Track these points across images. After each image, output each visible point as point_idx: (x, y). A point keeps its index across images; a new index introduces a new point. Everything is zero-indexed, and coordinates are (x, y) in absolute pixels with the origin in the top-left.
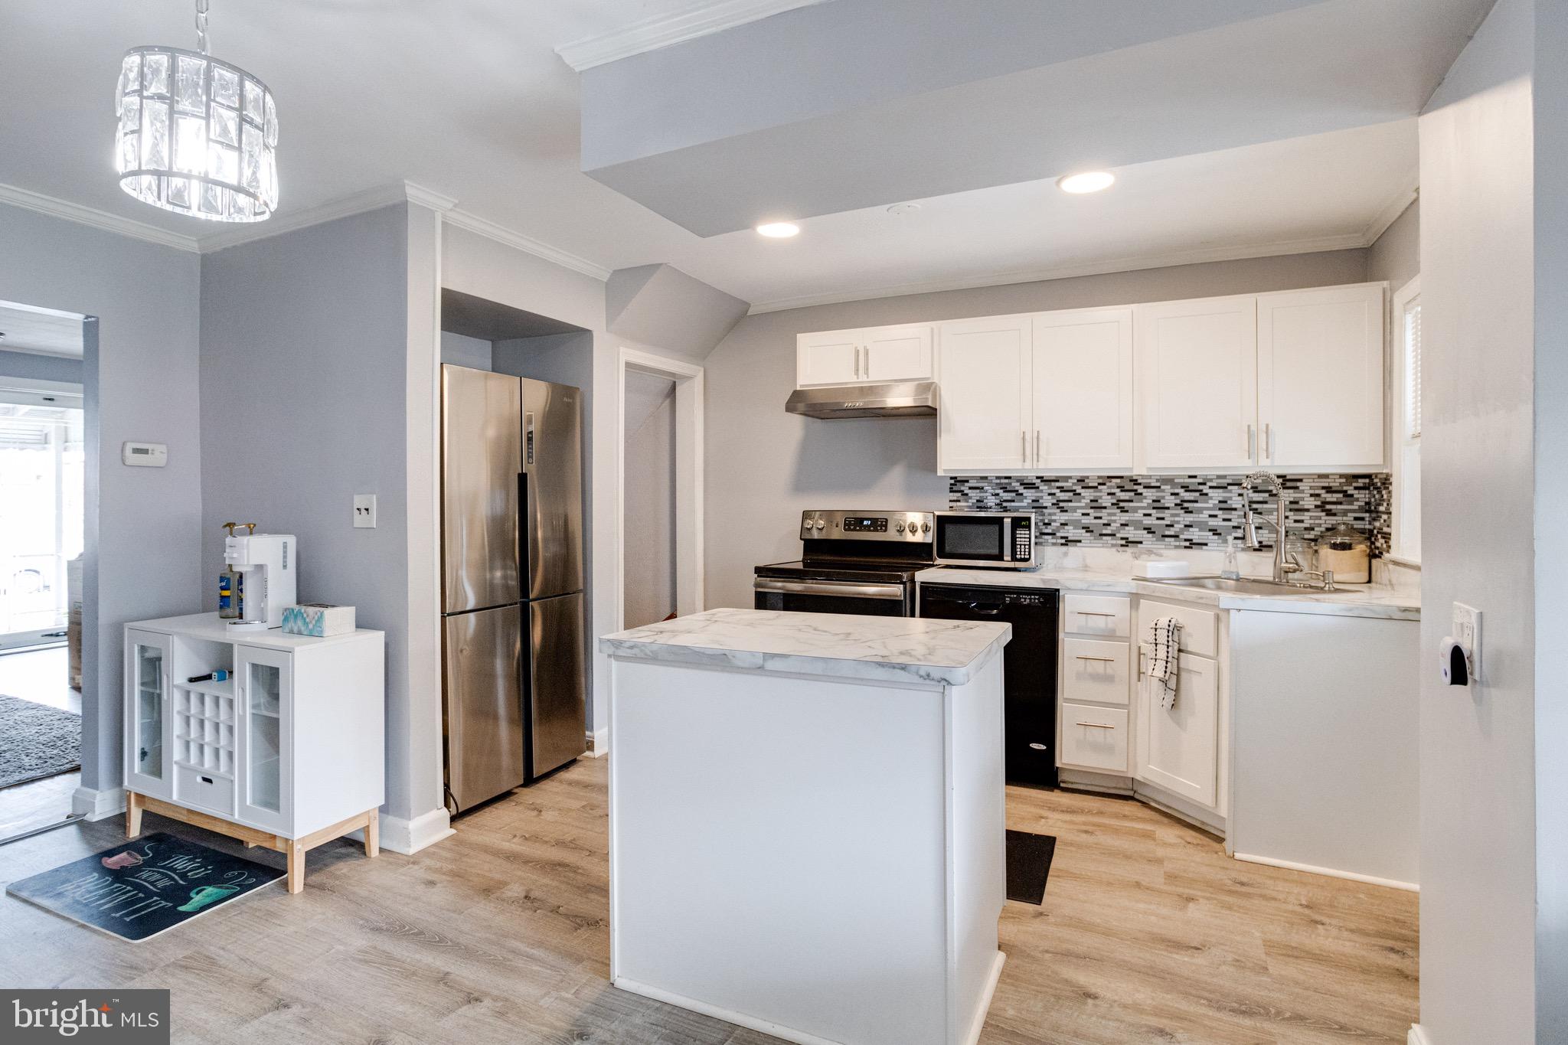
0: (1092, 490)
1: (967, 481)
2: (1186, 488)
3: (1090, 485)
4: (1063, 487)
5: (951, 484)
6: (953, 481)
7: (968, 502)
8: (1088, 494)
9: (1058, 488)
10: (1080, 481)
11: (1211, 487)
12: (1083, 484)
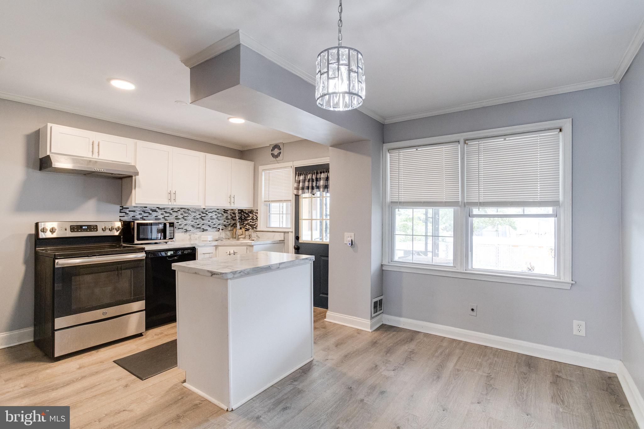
0: (176, 213)
1: (128, 208)
2: (203, 213)
3: (175, 211)
4: (166, 211)
5: (120, 209)
6: (121, 208)
7: (128, 217)
8: (174, 214)
9: (164, 212)
10: (172, 209)
11: (209, 212)
12: (173, 210)
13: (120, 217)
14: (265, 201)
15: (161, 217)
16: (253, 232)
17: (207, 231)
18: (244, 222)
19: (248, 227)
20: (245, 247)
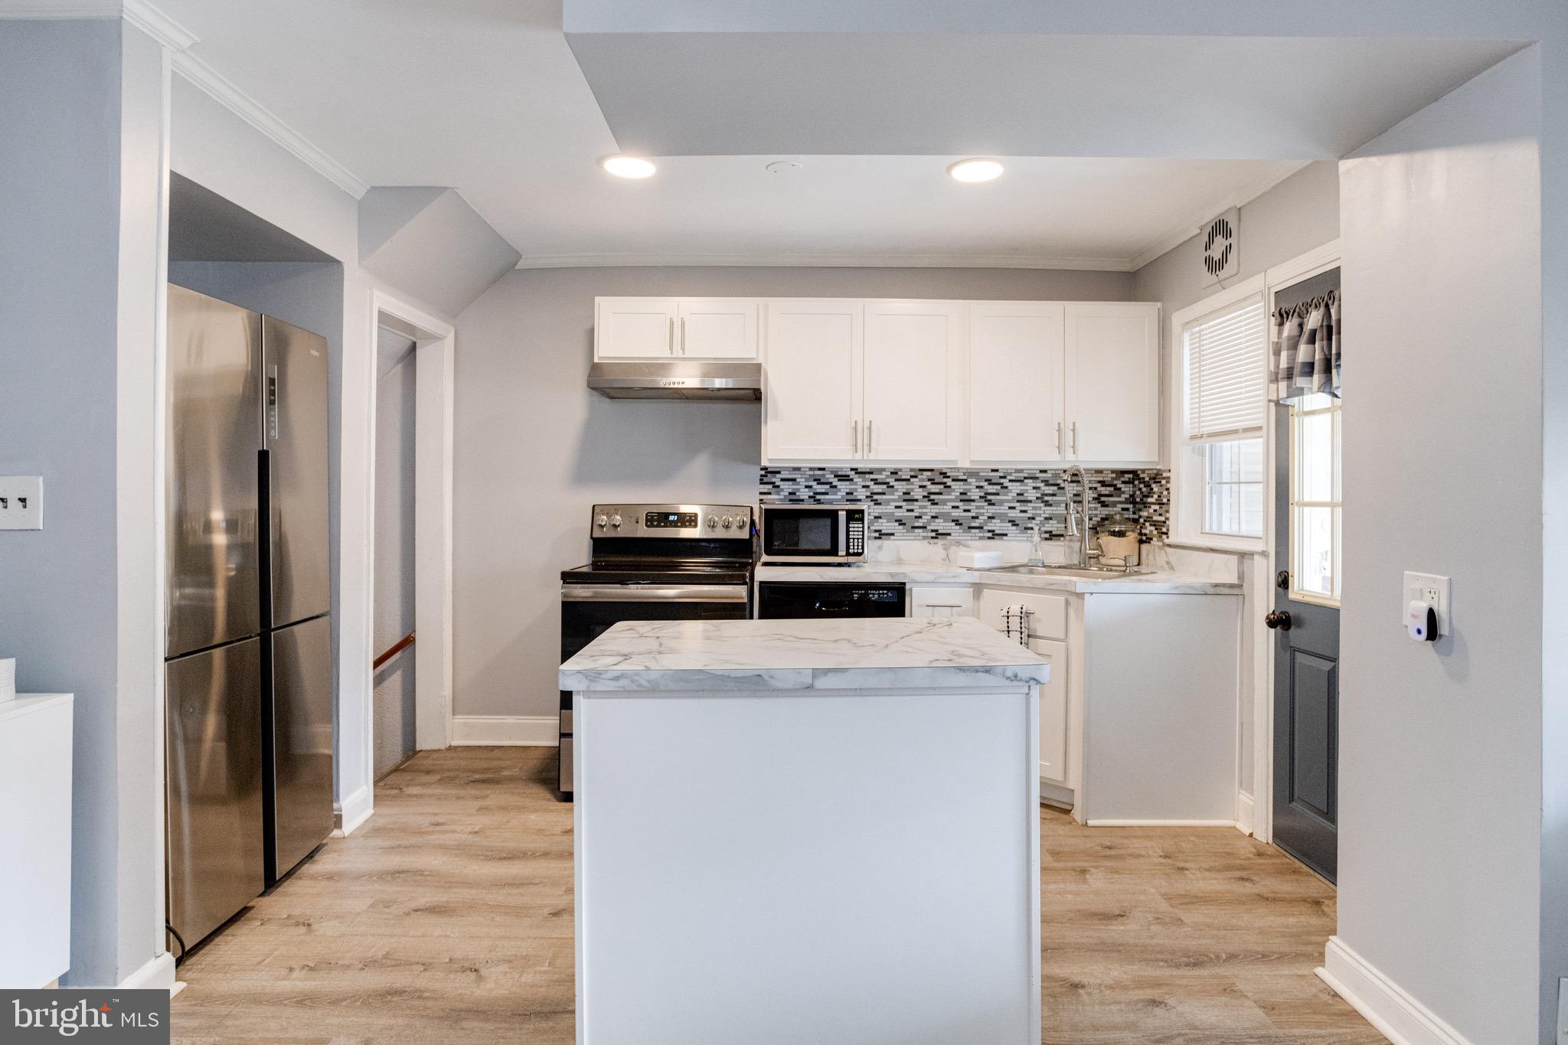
0: (904, 483)
1: (779, 472)
2: (989, 481)
3: (903, 477)
4: (876, 480)
5: (762, 476)
6: (763, 472)
7: (779, 495)
8: (901, 487)
9: (872, 480)
10: (894, 473)
11: (1010, 481)
12: (897, 477)
13: (761, 493)
14: (1193, 438)
15: (861, 494)
16: (1159, 547)
17: (1005, 538)
18: (1142, 513)
19: (1149, 529)
20: (1062, 599)
